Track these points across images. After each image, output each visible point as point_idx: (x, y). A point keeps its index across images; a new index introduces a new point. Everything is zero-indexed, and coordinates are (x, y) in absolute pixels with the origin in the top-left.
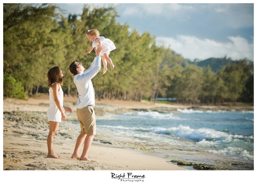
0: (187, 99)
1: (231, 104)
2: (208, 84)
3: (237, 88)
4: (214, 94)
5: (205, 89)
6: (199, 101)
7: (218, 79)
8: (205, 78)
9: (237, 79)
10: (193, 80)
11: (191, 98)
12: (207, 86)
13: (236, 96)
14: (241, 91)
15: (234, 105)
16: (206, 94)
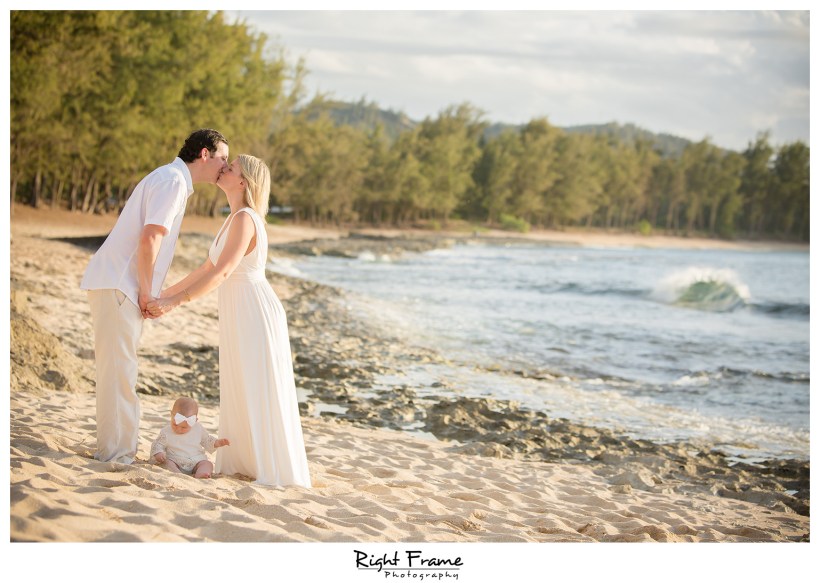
0: (324, 210)
1: (437, 223)
2: (380, 170)
3: (452, 180)
4: (395, 195)
5: (368, 184)
6: (356, 216)
7: (404, 156)
8: (371, 152)
9: (453, 157)
10: (341, 157)
11: (335, 207)
12: (377, 176)
13: (451, 203)
14: (461, 188)
15: (444, 227)
16: (375, 196)
